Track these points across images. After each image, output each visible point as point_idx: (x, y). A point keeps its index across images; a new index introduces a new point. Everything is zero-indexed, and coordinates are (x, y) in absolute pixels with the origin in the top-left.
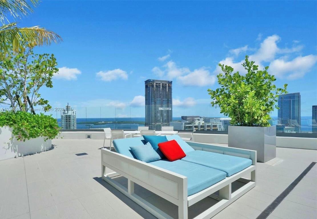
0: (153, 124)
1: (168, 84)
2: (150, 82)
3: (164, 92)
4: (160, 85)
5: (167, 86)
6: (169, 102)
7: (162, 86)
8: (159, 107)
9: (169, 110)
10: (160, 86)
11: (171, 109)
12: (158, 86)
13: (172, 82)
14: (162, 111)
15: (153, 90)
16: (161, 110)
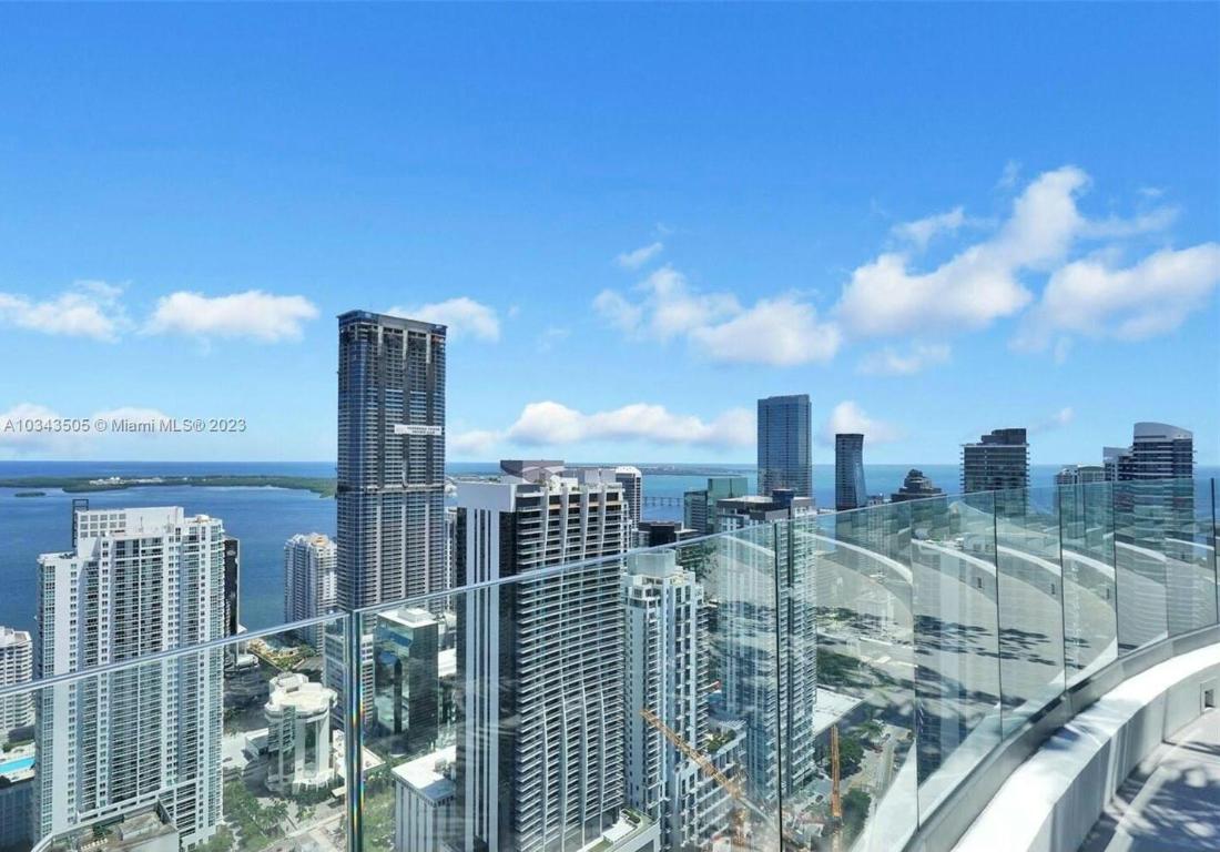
0: (369, 487)
1: (433, 337)
2: (359, 320)
3: (414, 363)
4: (400, 335)
5: (428, 343)
6: (432, 405)
7: (409, 339)
8: (397, 422)
9: (433, 436)
10: (401, 339)
11: (439, 433)
12: (392, 341)
13: (445, 328)
14: (405, 437)
15: (373, 356)
16: (402, 436)
